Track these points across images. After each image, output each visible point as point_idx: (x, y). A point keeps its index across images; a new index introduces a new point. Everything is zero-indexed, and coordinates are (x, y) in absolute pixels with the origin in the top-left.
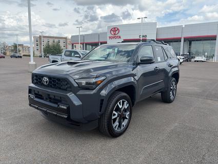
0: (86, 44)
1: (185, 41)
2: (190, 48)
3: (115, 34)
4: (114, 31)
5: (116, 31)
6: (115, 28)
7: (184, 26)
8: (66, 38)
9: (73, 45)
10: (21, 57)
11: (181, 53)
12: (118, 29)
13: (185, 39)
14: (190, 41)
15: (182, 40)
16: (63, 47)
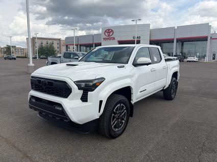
0: (81, 45)
1: (177, 42)
2: (182, 48)
3: (109, 35)
4: (108, 32)
5: (110, 32)
6: (109, 30)
7: (176, 28)
8: (59, 40)
9: (67, 46)
10: (15, 59)
11: (174, 54)
12: (112, 31)
13: (178, 40)
14: (182, 41)
15: (175, 41)
16: (56, 49)
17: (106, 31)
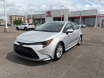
0: (35, 19)
2: (84, 21)
4: (48, 13)
5: (49, 13)
7: (81, 11)
9: (28, 20)
13: (82, 17)
14: (84, 18)
16: (23, 21)
17: (47, 12)
